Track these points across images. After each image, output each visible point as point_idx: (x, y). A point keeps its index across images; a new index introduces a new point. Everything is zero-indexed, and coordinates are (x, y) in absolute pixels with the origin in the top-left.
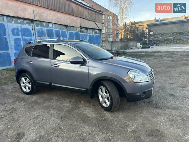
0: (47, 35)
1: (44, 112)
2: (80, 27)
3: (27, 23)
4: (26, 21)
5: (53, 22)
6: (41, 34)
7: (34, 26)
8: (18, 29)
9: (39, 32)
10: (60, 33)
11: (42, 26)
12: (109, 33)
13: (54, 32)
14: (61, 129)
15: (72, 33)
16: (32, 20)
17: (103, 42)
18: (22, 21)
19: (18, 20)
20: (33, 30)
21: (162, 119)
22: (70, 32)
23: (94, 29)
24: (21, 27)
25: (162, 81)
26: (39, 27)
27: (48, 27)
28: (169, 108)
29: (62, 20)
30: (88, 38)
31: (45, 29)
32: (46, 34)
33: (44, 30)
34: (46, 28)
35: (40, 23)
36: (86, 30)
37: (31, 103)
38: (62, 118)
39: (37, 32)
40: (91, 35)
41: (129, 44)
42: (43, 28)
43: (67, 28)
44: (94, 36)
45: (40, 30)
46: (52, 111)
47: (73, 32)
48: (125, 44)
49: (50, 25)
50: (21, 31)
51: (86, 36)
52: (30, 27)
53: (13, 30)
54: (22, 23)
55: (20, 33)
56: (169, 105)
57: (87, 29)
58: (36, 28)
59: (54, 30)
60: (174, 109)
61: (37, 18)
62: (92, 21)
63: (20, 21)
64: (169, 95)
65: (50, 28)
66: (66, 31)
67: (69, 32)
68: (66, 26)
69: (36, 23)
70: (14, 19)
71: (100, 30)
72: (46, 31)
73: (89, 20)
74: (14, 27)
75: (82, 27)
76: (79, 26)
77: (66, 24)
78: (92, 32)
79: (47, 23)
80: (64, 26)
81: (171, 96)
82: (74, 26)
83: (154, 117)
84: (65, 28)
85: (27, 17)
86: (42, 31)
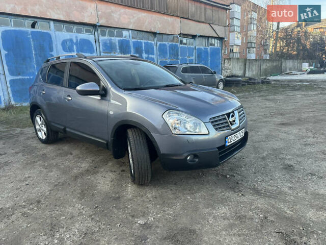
0: (118, 51)
1: (41, 172)
2: (181, 33)
3: (87, 31)
4: (86, 28)
5: (130, 27)
6: (109, 48)
7: (98, 35)
8: (71, 40)
9: (105, 44)
10: (142, 47)
11: (111, 34)
12: (249, 45)
13: (131, 44)
14: (39, 202)
15: (165, 45)
16: (94, 26)
17: (226, 61)
18: (79, 27)
19: (71, 26)
20: (96, 41)
21: (223, 210)
22: (160, 45)
23: (208, 37)
24: (76, 37)
25: (292, 137)
26: (106, 37)
27: (121, 35)
28: (257, 192)
29: (147, 23)
30: (195, 53)
31: (116, 40)
32: (118, 48)
33: (113, 41)
34: (118, 39)
35: (107, 31)
36: (192, 40)
37: (37, 156)
38: (56, 185)
39: (103, 46)
40: (202, 47)
41: (284, 65)
42: (113, 38)
43: (155, 37)
44: (209, 49)
45: (108, 42)
46: (52, 173)
47: (166, 43)
48: (275, 64)
49: (125, 33)
50: (76, 44)
51: (191, 51)
52: (90, 37)
53: (64, 43)
54: (79, 31)
55: (75, 47)
56: (262, 186)
57: (194, 37)
58: (101, 38)
59: (132, 41)
60: (265, 196)
61: (102, 22)
62: (203, 22)
63: (75, 28)
64: (281, 166)
65: (125, 37)
66: (153, 42)
67: (159, 43)
68: (154, 34)
69: (101, 31)
70: (66, 25)
71: (221, 39)
72: (117, 44)
73: (199, 22)
74: (66, 38)
75: (184, 34)
76: (177, 32)
77: (153, 30)
78: (204, 43)
79: (121, 30)
80: (149, 34)
81: (286, 169)
82: (168, 33)
83: (208, 205)
84: (151, 37)
85: (86, 21)
86: (111, 43)
